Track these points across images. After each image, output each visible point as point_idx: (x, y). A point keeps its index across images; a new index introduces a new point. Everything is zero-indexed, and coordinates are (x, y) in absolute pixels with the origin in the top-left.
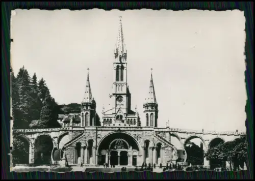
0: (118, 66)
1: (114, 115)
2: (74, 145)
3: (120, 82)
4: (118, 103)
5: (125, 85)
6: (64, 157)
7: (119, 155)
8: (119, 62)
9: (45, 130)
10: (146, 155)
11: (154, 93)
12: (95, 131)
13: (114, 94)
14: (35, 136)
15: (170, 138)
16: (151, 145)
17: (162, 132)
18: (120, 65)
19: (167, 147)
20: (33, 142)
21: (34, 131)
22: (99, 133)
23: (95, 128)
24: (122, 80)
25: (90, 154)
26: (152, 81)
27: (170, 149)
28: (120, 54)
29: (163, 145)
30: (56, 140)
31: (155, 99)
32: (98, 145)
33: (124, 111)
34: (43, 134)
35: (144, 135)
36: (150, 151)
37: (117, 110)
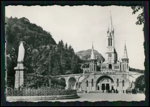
0: (109, 38)
1: (107, 64)
2: (86, 81)
3: (110, 46)
4: (109, 57)
5: (113, 48)
6: (81, 87)
7: (105, 85)
8: (110, 36)
9: (73, 75)
10: (118, 85)
11: (127, 53)
12: (94, 75)
13: (107, 53)
14: (69, 78)
15: (129, 78)
16: (119, 81)
17: (125, 74)
18: (110, 37)
19: (127, 82)
20: (68, 80)
21: (68, 75)
22: (96, 76)
23: (94, 74)
24: (111, 45)
25: (93, 86)
26: (125, 47)
27: (128, 82)
28: (110, 31)
29: (125, 81)
30: (77, 79)
31: (127, 56)
32: (96, 81)
33: (113, 62)
34: (72, 77)
35: (116, 76)
36: (119, 83)
37: (109, 61)
